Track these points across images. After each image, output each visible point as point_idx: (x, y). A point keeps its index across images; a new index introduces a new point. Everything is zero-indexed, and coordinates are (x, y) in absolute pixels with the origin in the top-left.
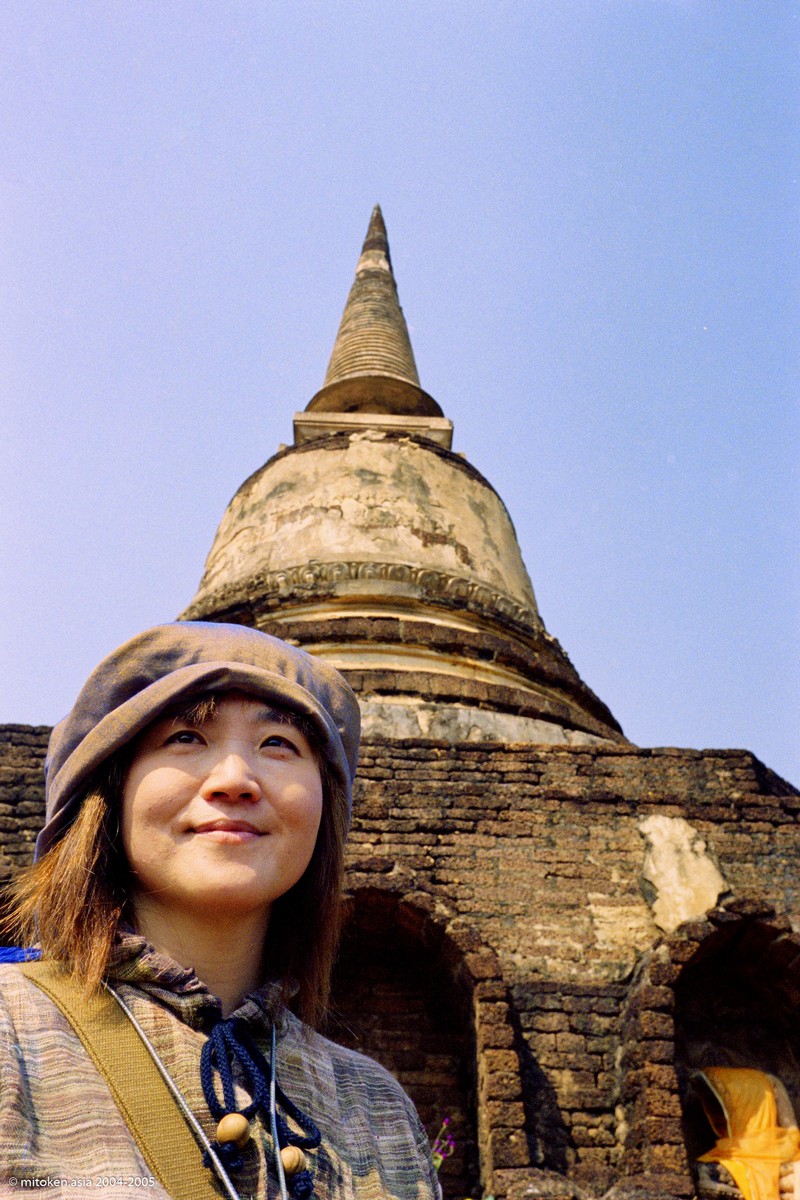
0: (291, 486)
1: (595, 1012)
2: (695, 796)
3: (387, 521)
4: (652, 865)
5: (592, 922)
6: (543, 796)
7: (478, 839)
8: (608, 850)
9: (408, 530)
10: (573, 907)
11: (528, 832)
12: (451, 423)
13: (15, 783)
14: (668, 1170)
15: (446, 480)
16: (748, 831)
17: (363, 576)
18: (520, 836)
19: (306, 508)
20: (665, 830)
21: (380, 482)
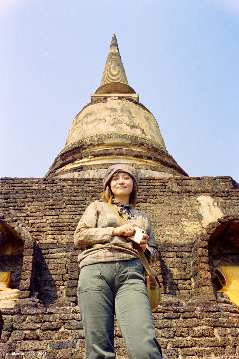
0: (90, 114)
1: (184, 251)
2: (214, 190)
3: (119, 122)
4: (201, 210)
5: (183, 227)
6: (167, 192)
7: (147, 204)
8: (187, 206)
9: (126, 124)
10: (177, 223)
11: (162, 202)
12: (138, 95)
13: (7, 194)
14: (207, 293)
15: (137, 110)
16: (230, 199)
17: (112, 138)
18: (160, 203)
19: (95, 120)
20: (205, 200)
21: (117, 111)
